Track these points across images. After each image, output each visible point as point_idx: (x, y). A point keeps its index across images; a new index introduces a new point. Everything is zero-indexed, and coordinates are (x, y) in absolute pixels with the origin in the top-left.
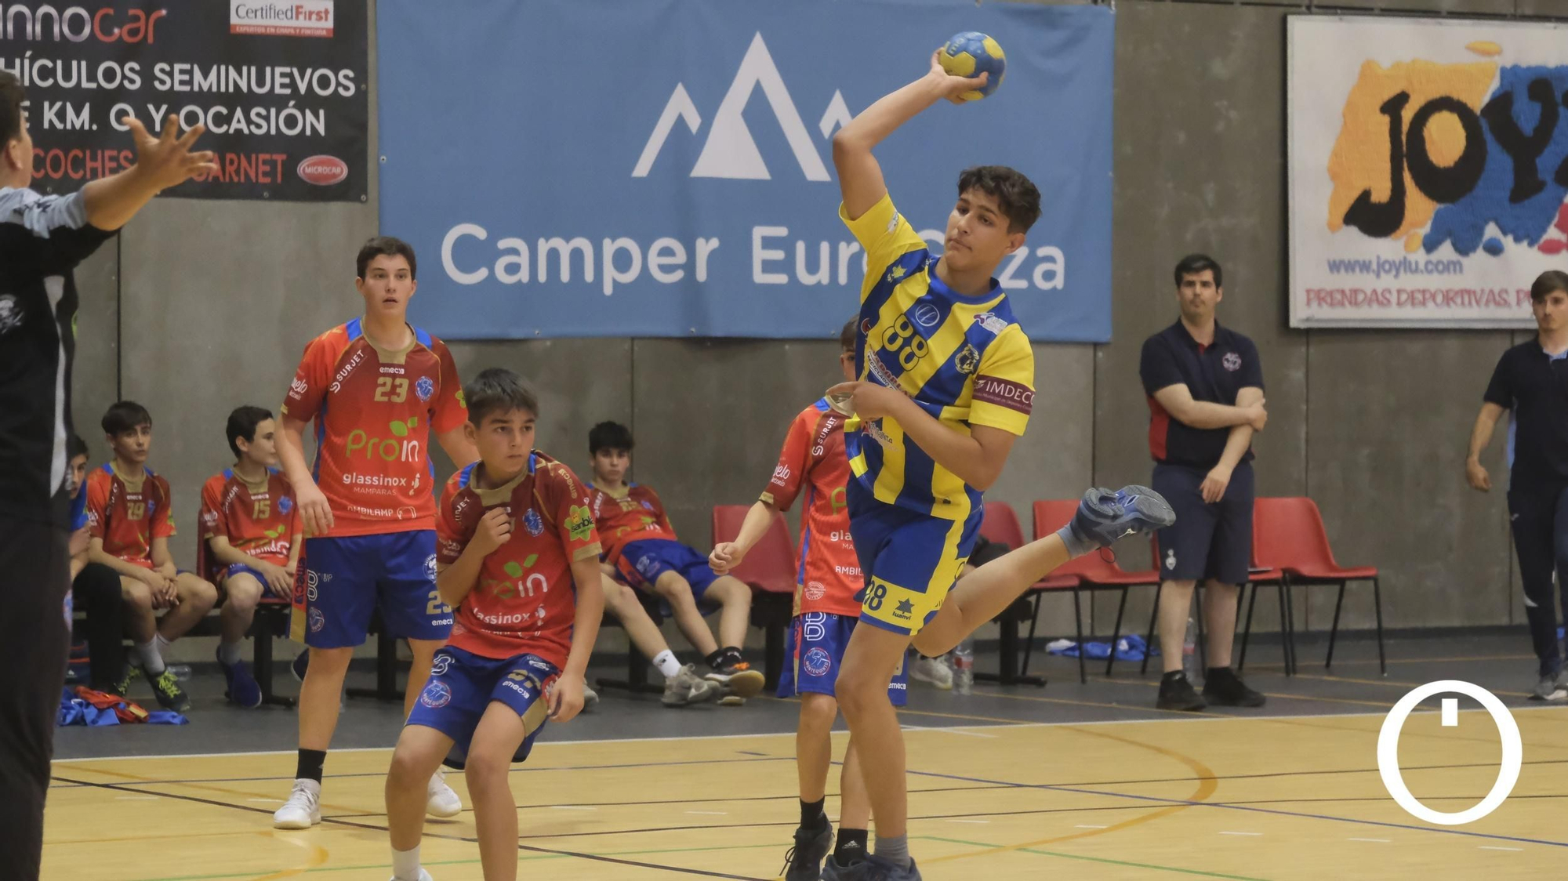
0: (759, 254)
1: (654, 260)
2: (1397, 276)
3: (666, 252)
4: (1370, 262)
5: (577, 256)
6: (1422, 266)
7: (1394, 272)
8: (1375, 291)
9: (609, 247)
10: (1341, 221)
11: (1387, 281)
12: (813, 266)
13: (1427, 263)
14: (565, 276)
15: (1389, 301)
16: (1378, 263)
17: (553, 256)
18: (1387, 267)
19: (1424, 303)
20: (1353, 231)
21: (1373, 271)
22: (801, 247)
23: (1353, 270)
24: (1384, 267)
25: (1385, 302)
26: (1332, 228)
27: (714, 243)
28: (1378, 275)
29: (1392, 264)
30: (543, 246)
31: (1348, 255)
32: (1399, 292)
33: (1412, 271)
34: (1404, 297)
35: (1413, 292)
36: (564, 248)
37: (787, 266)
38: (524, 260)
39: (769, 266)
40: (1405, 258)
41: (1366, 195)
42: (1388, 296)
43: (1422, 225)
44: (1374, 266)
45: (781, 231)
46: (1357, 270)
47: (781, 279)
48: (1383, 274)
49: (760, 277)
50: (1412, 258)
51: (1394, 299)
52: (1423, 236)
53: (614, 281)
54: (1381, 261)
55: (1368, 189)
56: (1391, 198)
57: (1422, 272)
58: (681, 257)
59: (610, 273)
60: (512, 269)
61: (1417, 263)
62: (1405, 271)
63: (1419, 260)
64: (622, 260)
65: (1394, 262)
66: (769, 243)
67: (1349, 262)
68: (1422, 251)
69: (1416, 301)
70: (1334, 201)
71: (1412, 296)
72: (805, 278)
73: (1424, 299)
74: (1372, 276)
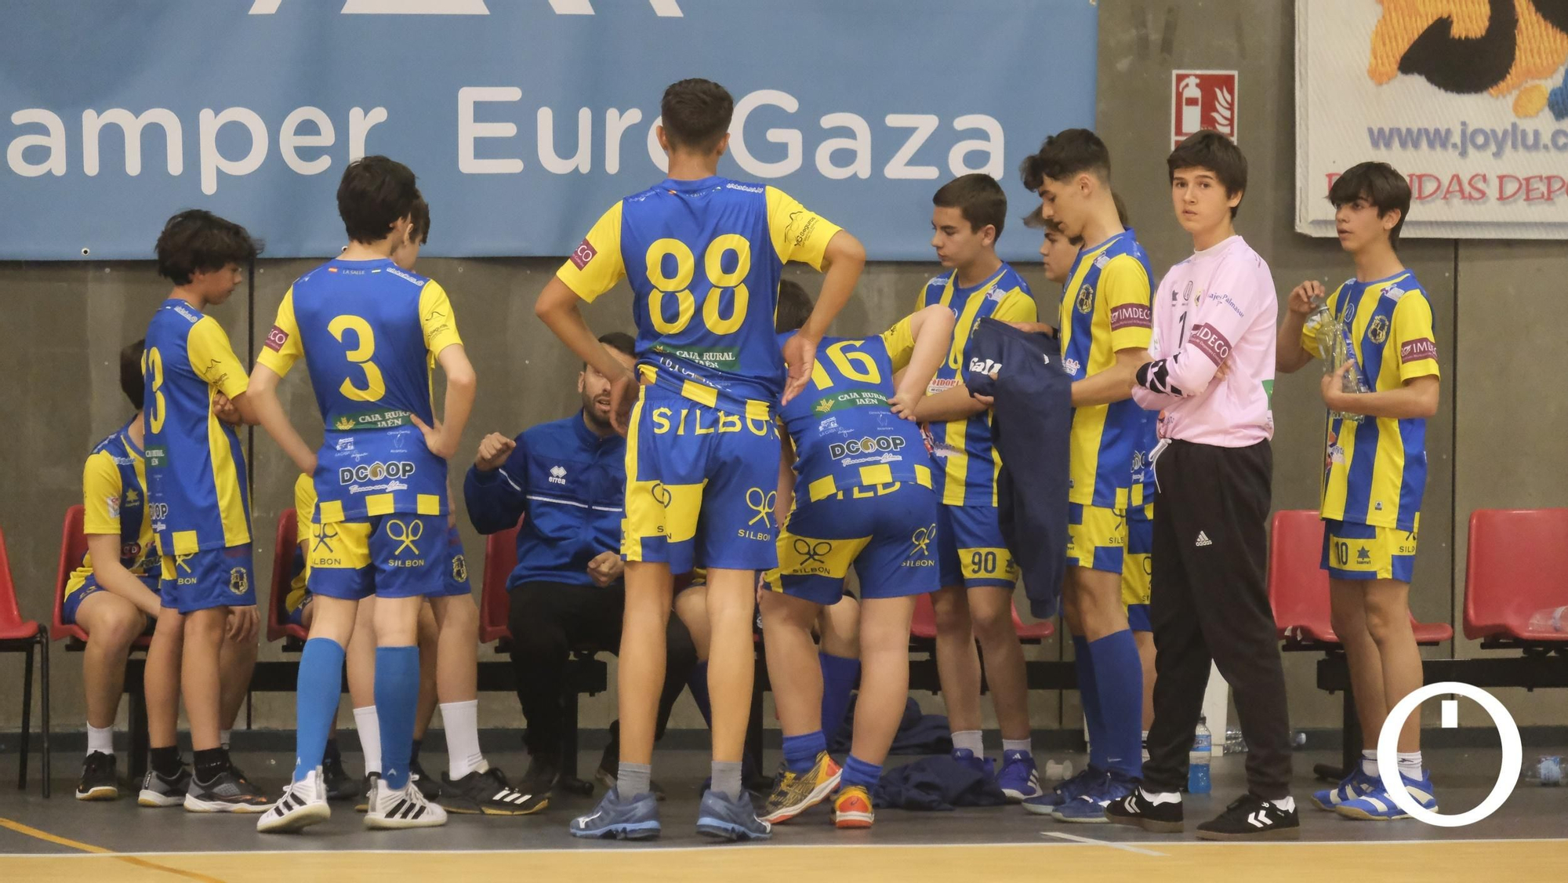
0: (469, 130)
1: (289, 141)
2: (1497, 154)
3: (308, 128)
4: (1448, 132)
5: (153, 137)
6: (1546, 138)
7: (1493, 148)
8: (1456, 178)
9: (209, 123)
10: (1395, 66)
11: (1480, 162)
12: (566, 146)
13: (1556, 134)
14: (133, 165)
15: (1483, 194)
16: (1464, 133)
17: (112, 137)
18: (1480, 140)
19: (1549, 198)
20: (1418, 83)
21: (1455, 146)
22: (545, 118)
23: (1416, 145)
24: (1471, 140)
25: (1476, 195)
26: (1377, 77)
27: (379, 115)
28: (1463, 154)
29: (1490, 136)
30: (92, 122)
31: (1409, 120)
32: (1501, 178)
33: (1526, 147)
34: (1511, 188)
35: (1528, 180)
36: (131, 125)
37: (524, 145)
38: (57, 141)
39: (485, 148)
40: (1514, 125)
41: (1442, 25)
42: (1481, 185)
43: (1549, 72)
44: (1456, 138)
45: (511, 94)
46: (1424, 144)
47: (514, 166)
48: (1471, 150)
49: (468, 163)
50: (1528, 125)
51: (1493, 191)
52: (1549, 91)
53: (219, 172)
54: (1470, 130)
55: (1445, 16)
56: (1490, 30)
57: (1546, 147)
58: (327, 136)
59: (211, 161)
60: (36, 155)
61: (1536, 133)
62: (1514, 146)
63: (1541, 130)
64: (234, 141)
65: (1493, 132)
66: (484, 112)
67: (1409, 131)
68: (1547, 115)
69: (1533, 195)
70: (1382, 35)
71: (1526, 186)
72: (553, 163)
73: (1549, 191)
74: (1452, 155)
